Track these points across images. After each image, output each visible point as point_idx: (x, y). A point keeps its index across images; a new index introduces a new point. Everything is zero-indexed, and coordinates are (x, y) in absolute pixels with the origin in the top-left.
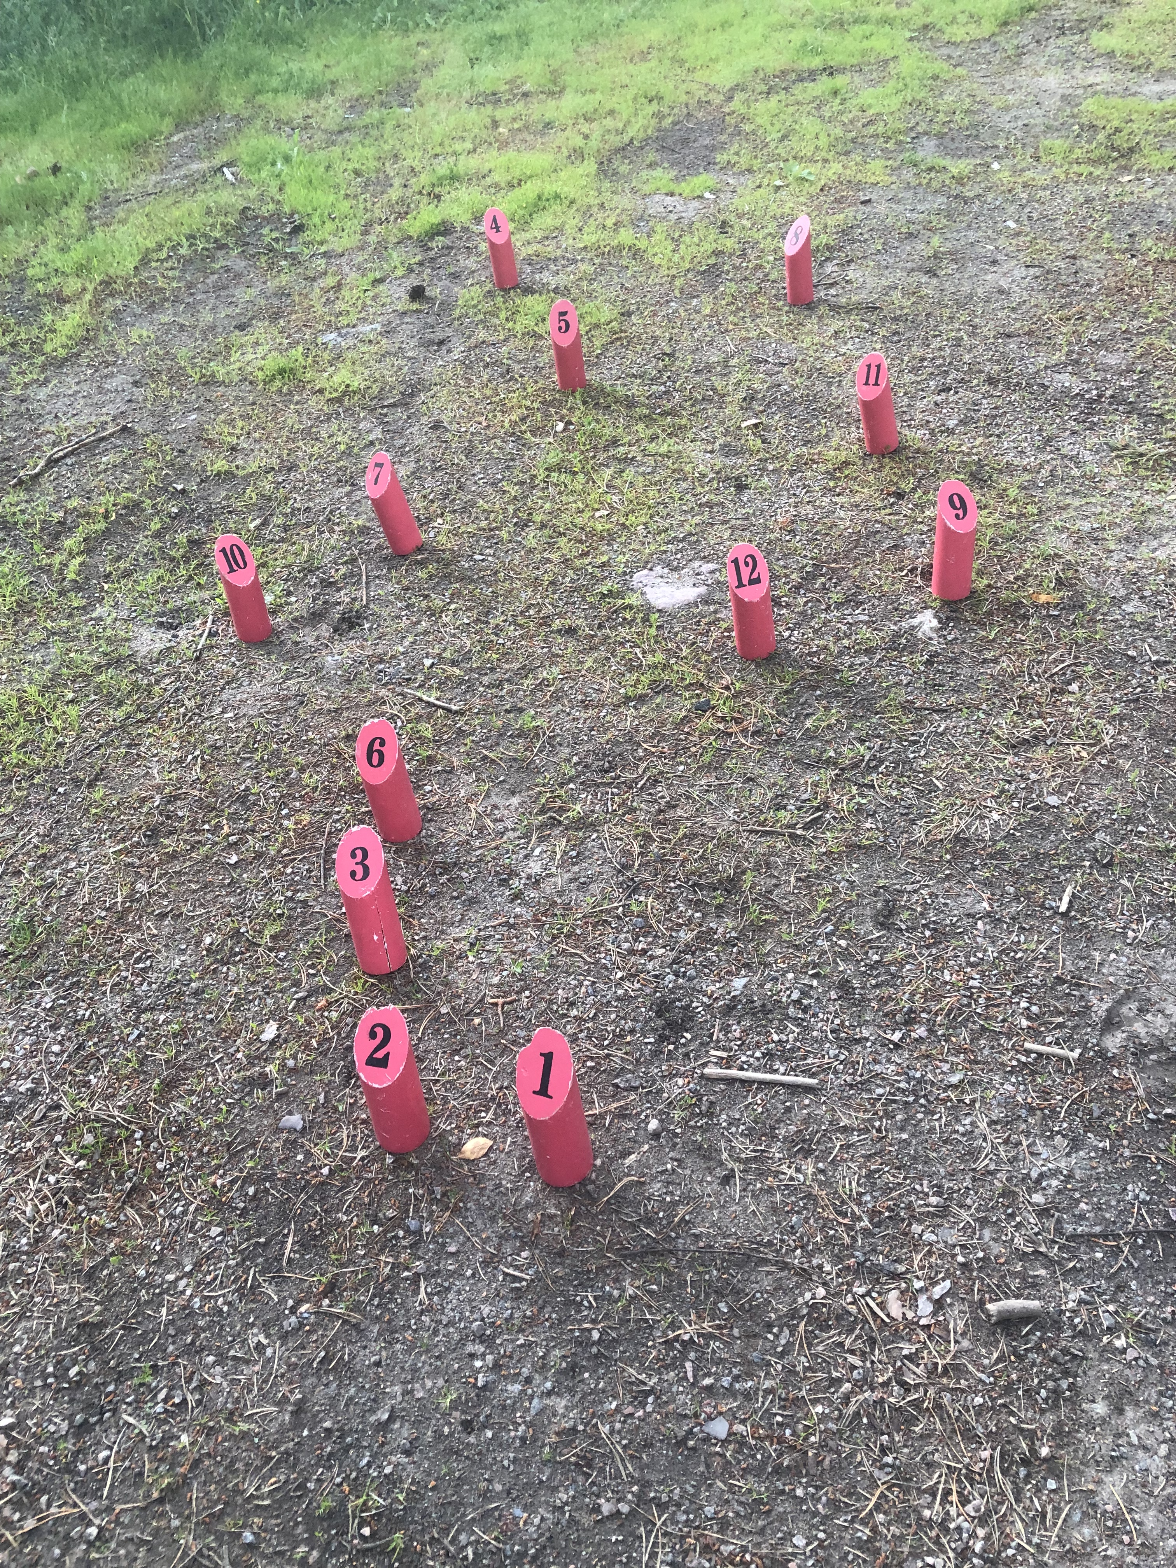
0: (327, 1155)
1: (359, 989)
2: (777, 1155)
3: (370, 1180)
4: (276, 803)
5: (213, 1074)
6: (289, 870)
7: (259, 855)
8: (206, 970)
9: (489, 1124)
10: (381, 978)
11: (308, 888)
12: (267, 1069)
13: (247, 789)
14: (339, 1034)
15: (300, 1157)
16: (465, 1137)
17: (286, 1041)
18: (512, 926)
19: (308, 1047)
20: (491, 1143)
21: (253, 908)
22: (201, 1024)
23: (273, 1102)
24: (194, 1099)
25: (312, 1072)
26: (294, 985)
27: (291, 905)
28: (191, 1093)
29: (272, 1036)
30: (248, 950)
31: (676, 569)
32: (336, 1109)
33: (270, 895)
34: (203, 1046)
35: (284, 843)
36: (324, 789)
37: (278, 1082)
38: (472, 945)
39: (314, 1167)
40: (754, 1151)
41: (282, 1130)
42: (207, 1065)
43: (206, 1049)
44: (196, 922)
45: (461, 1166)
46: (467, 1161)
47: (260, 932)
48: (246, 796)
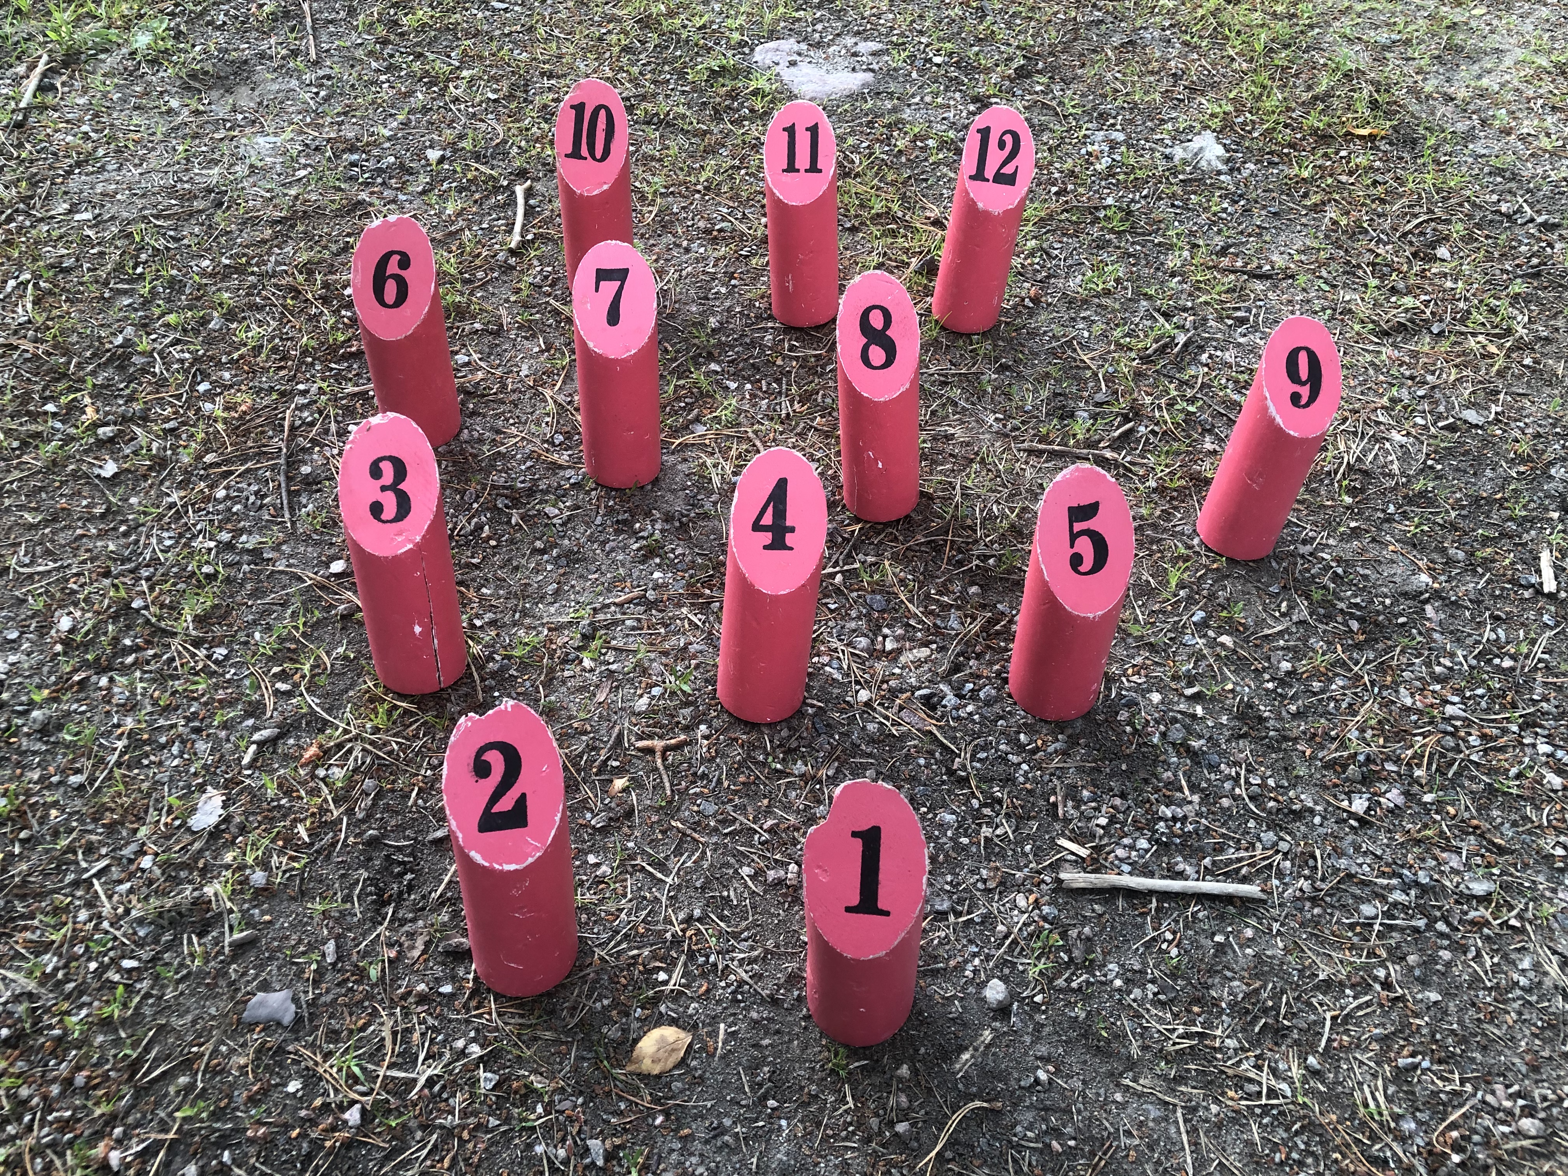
0: (353, 1080)
1: (380, 720)
2: (1231, 1043)
3: (449, 1133)
4: (187, 371)
5: (89, 905)
6: (221, 493)
7: (160, 463)
8: (62, 686)
9: (677, 996)
10: (421, 701)
11: (262, 528)
12: (209, 890)
13: (128, 342)
14: (350, 812)
15: (293, 1086)
16: (635, 1025)
17: (243, 830)
18: (651, 605)
19: (289, 840)
20: (686, 1038)
21: (155, 561)
22: (57, 796)
23: (226, 963)
24: (50, 962)
25: (304, 894)
26: (248, 715)
27: (230, 557)
28: (41, 948)
29: (213, 820)
30: (148, 642)
31: (818, 45)
32: (362, 974)
33: (185, 536)
34: (64, 843)
35: (204, 442)
36: (274, 350)
37: (235, 917)
38: (587, 638)
39: (326, 1106)
40: (1187, 1036)
41: (251, 1027)
42: (76, 884)
43: (73, 850)
44: (38, 586)
45: (636, 1092)
46: (645, 1077)
47: (174, 609)
48: (129, 356)
